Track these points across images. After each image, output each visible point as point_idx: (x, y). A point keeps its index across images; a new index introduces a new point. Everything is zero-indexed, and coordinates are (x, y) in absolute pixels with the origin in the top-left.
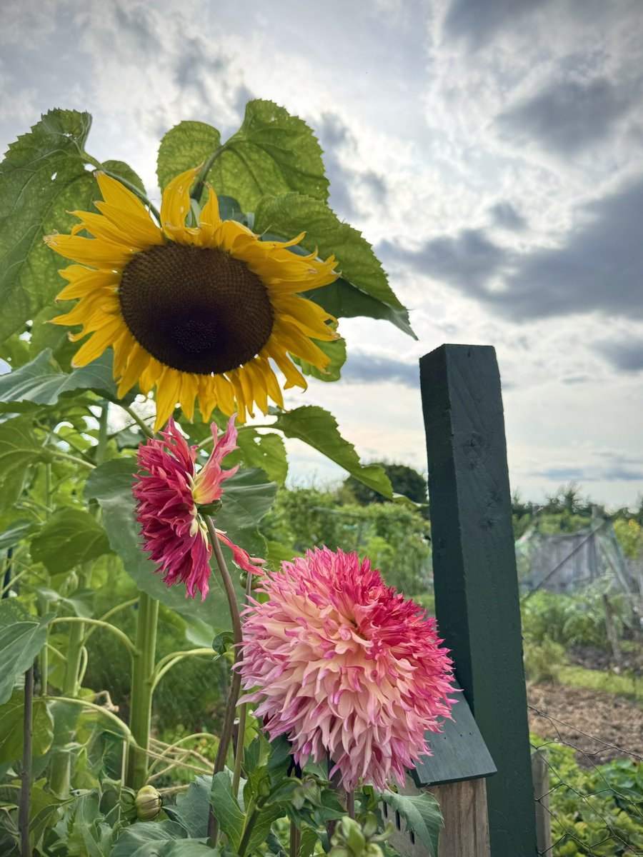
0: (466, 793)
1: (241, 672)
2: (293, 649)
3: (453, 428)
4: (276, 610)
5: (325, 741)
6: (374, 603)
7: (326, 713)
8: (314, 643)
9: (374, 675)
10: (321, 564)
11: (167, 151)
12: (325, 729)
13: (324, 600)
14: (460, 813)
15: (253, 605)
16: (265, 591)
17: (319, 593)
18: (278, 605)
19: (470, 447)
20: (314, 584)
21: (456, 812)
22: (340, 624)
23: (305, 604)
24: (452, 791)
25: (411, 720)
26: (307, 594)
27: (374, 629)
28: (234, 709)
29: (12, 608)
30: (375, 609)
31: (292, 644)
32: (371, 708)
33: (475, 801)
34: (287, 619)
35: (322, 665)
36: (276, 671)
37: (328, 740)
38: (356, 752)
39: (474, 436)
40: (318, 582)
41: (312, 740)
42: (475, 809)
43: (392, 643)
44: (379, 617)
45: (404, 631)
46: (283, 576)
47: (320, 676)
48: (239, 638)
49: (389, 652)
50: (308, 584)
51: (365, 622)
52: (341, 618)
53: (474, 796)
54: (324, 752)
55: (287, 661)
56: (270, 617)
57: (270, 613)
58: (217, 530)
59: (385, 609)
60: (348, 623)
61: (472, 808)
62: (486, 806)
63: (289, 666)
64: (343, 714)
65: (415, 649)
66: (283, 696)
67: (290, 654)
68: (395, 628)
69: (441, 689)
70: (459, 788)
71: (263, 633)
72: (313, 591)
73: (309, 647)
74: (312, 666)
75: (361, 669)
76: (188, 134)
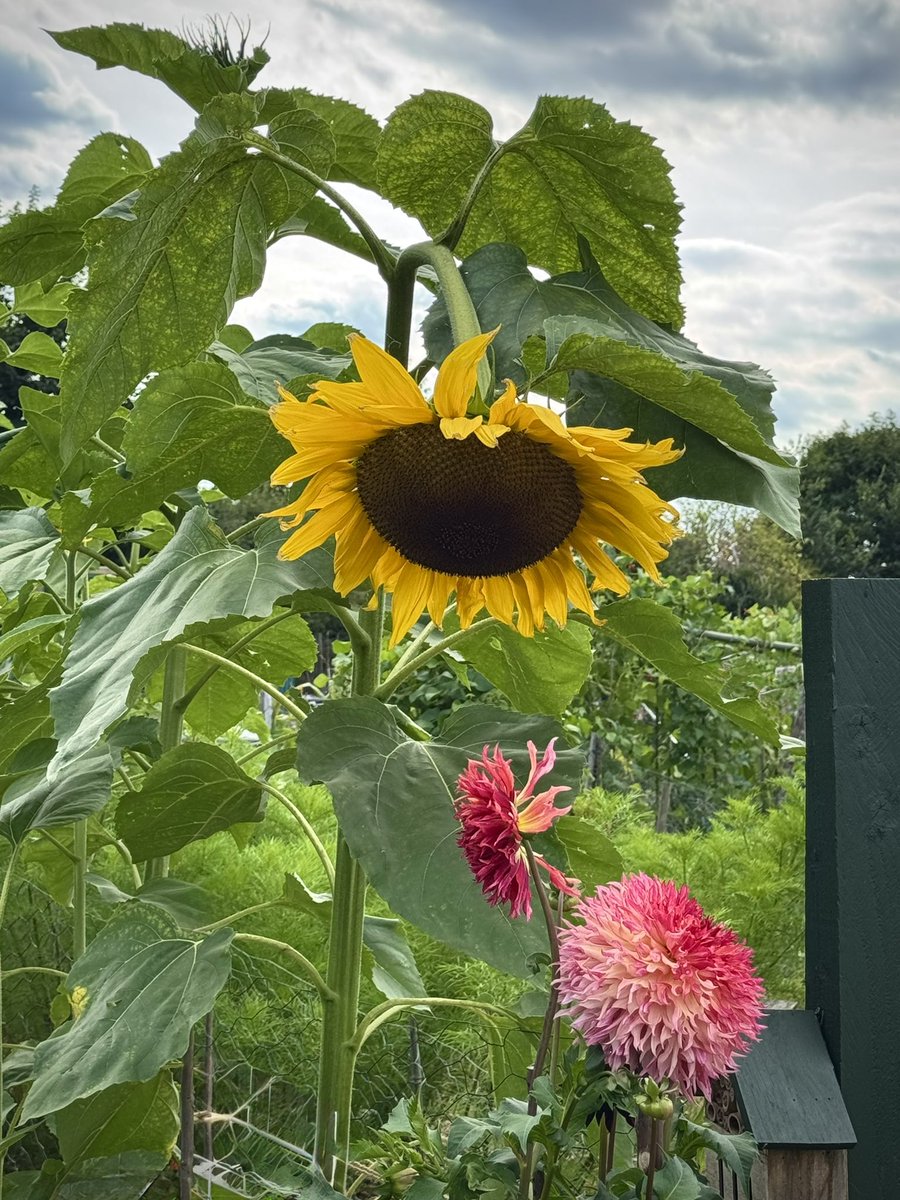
0: (819, 1171)
1: (559, 988)
2: (608, 968)
3: (835, 700)
4: (593, 934)
5: (636, 1045)
6: (682, 932)
7: (638, 1022)
8: (626, 962)
9: (679, 991)
10: (635, 894)
11: (396, 136)
12: (636, 1035)
13: (638, 927)
14: (810, 1193)
15: (567, 928)
16: (580, 916)
17: (633, 921)
18: (595, 930)
19: (859, 727)
20: (629, 912)
21: (805, 1192)
22: (652, 949)
23: (621, 929)
24: (800, 1165)
25: (712, 1032)
26: (622, 920)
27: (683, 953)
28: (552, 1022)
29: (150, 918)
30: (684, 937)
31: (608, 963)
32: (675, 1019)
33: (831, 1181)
34: (602, 942)
35: (635, 982)
36: (594, 986)
37: (639, 1044)
38: (663, 1059)
39: (866, 711)
40: (632, 910)
41: (624, 1044)
42: (830, 1191)
43: (700, 967)
44: (687, 944)
45: (711, 957)
46: (598, 902)
47: (632, 990)
48: (556, 957)
49: (695, 974)
50: (622, 911)
51: (675, 948)
52: (653, 943)
53: (830, 1175)
54: (635, 1053)
55: (604, 977)
56: (587, 939)
57: (587, 937)
58: (535, 854)
59: (693, 937)
60: (660, 947)
61: (827, 1189)
62: (846, 1190)
63: (606, 982)
64: (653, 1022)
65: (721, 974)
66: (599, 1010)
67: (607, 972)
68: (702, 954)
69: (748, 1013)
70: (810, 1163)
71: (579, 955)
72: (628, 918)
73: (624, 967)
74: (625, 983)
75: (669, 987)
76: (435, 112)
